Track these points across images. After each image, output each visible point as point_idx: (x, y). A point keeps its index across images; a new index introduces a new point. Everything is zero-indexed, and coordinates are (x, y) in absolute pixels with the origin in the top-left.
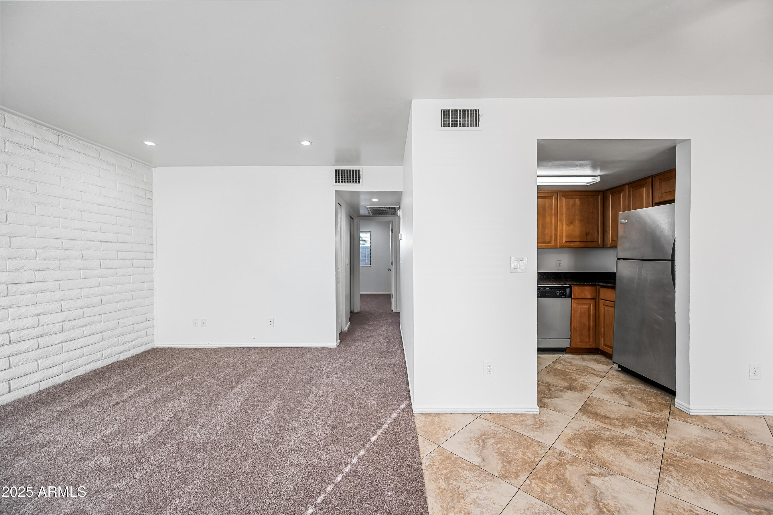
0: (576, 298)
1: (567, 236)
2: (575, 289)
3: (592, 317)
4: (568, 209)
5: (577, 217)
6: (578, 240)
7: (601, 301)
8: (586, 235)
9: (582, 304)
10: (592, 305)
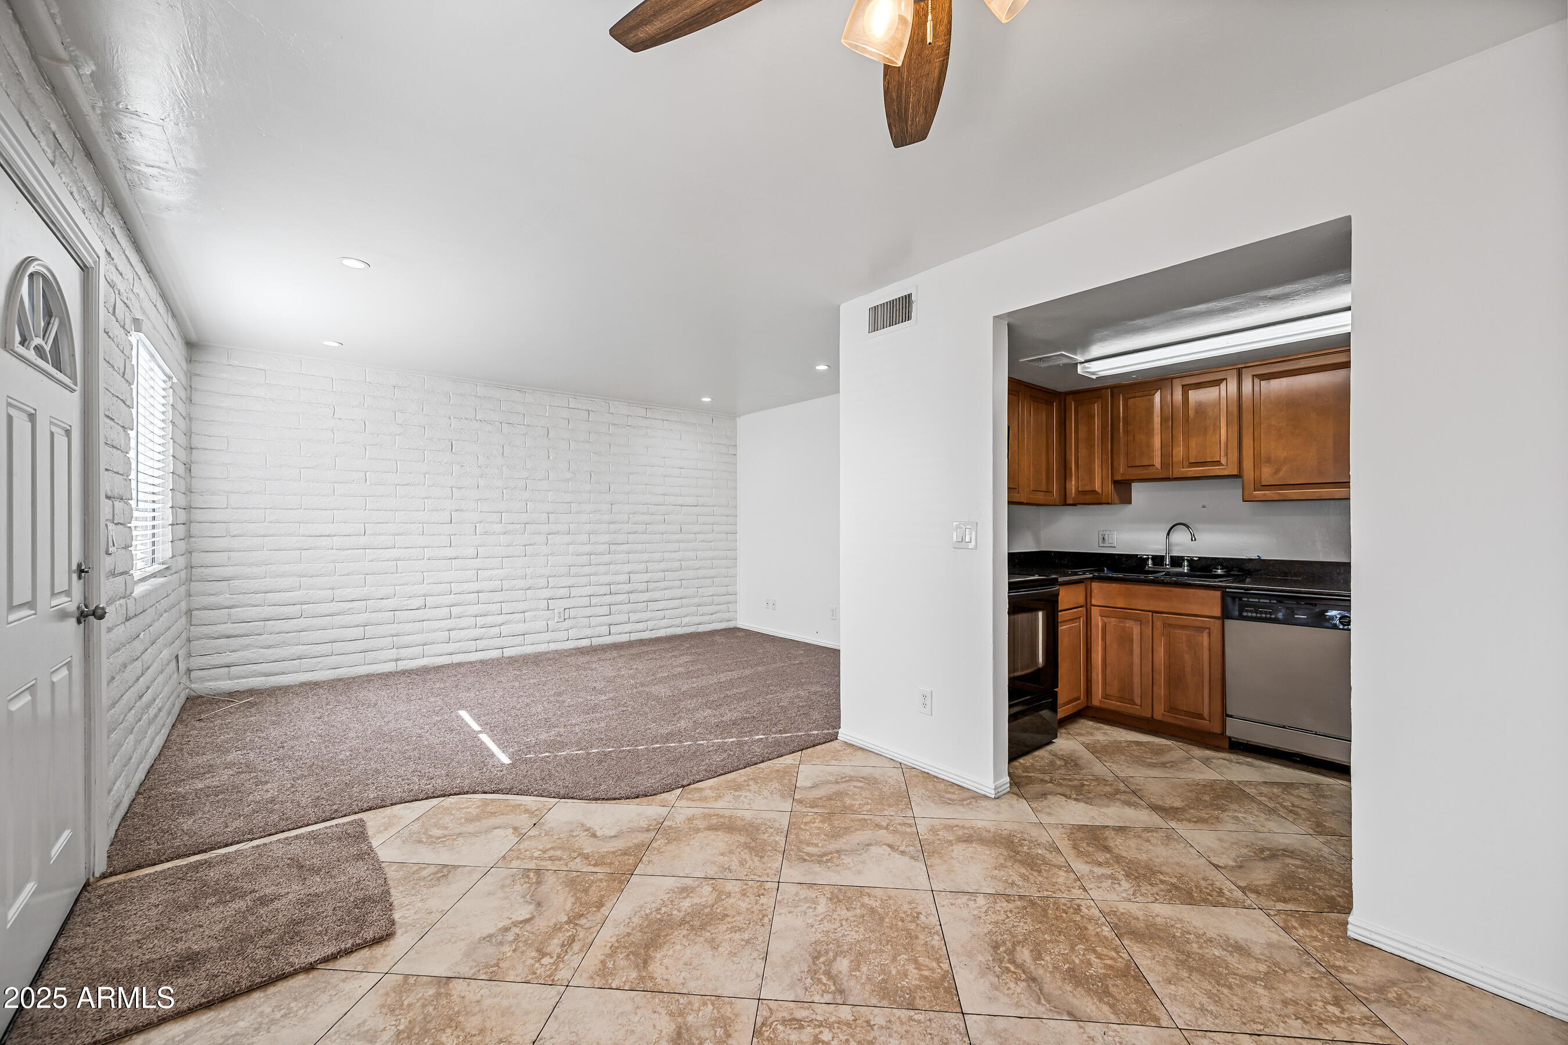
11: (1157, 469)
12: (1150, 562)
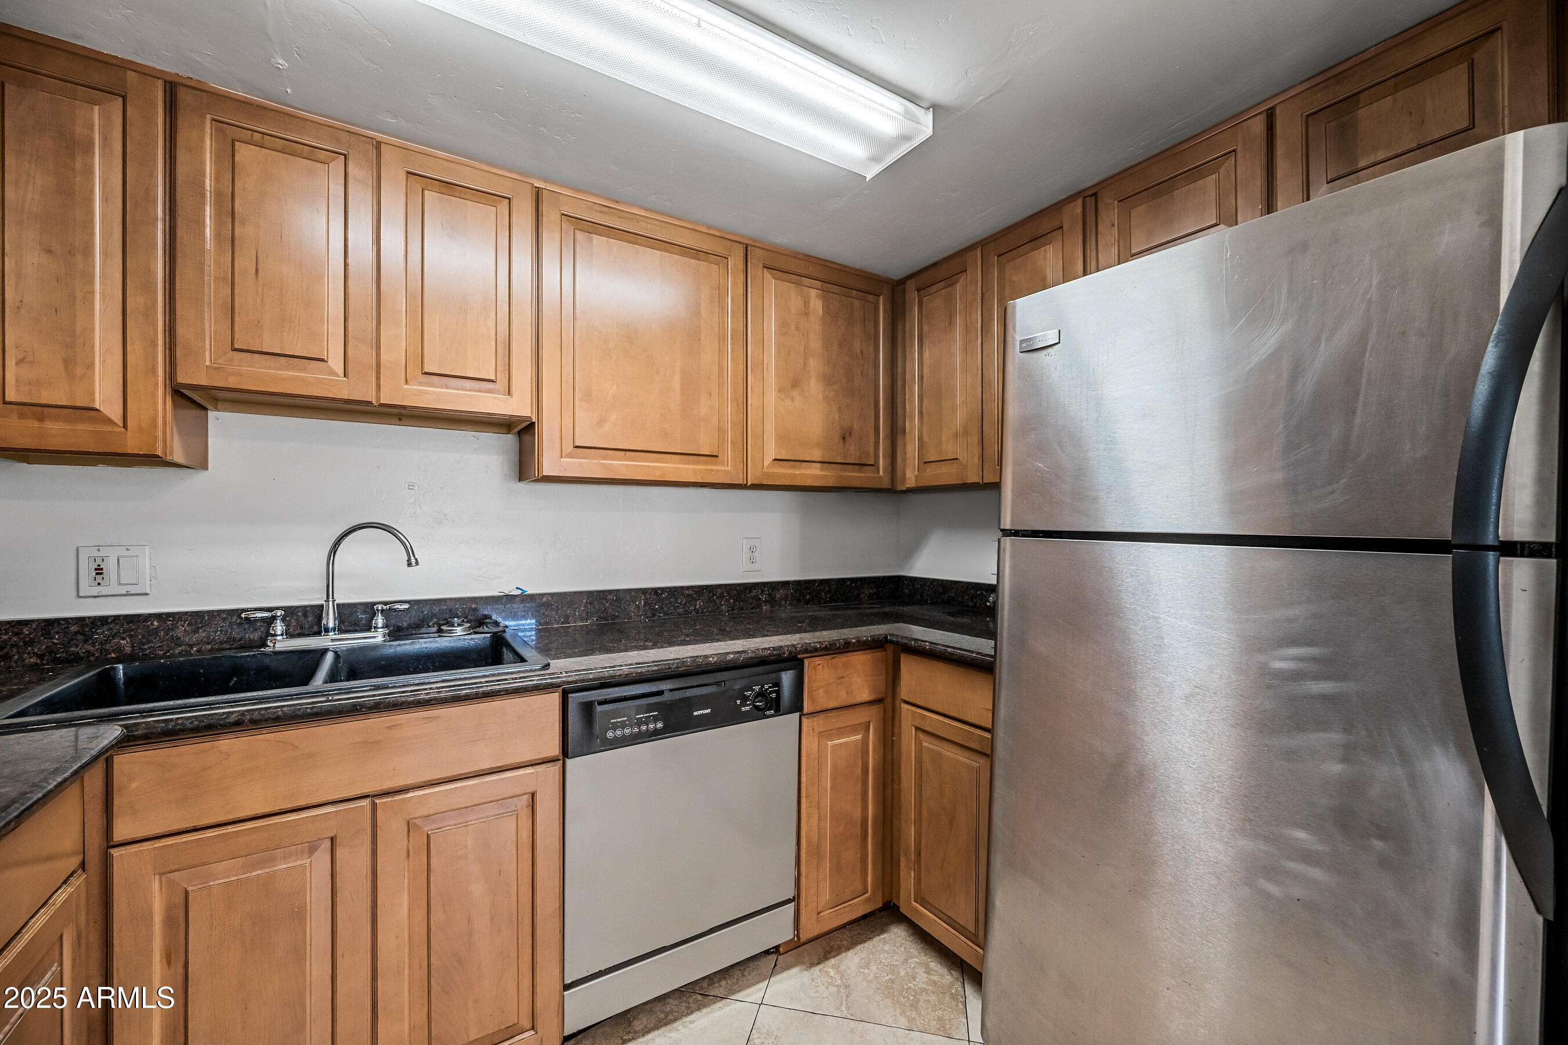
0: (818, 709)
1: (782, 438)
2: (815, 668)
3: (874, 777)
4: (783, 326)
5: (815, 365)
6: (817, 454)
7: (904, 706)
8: (844, 439)
9: (841, 732)
10: (874, 728)
11: (333, 373)
12: (279, 627)
